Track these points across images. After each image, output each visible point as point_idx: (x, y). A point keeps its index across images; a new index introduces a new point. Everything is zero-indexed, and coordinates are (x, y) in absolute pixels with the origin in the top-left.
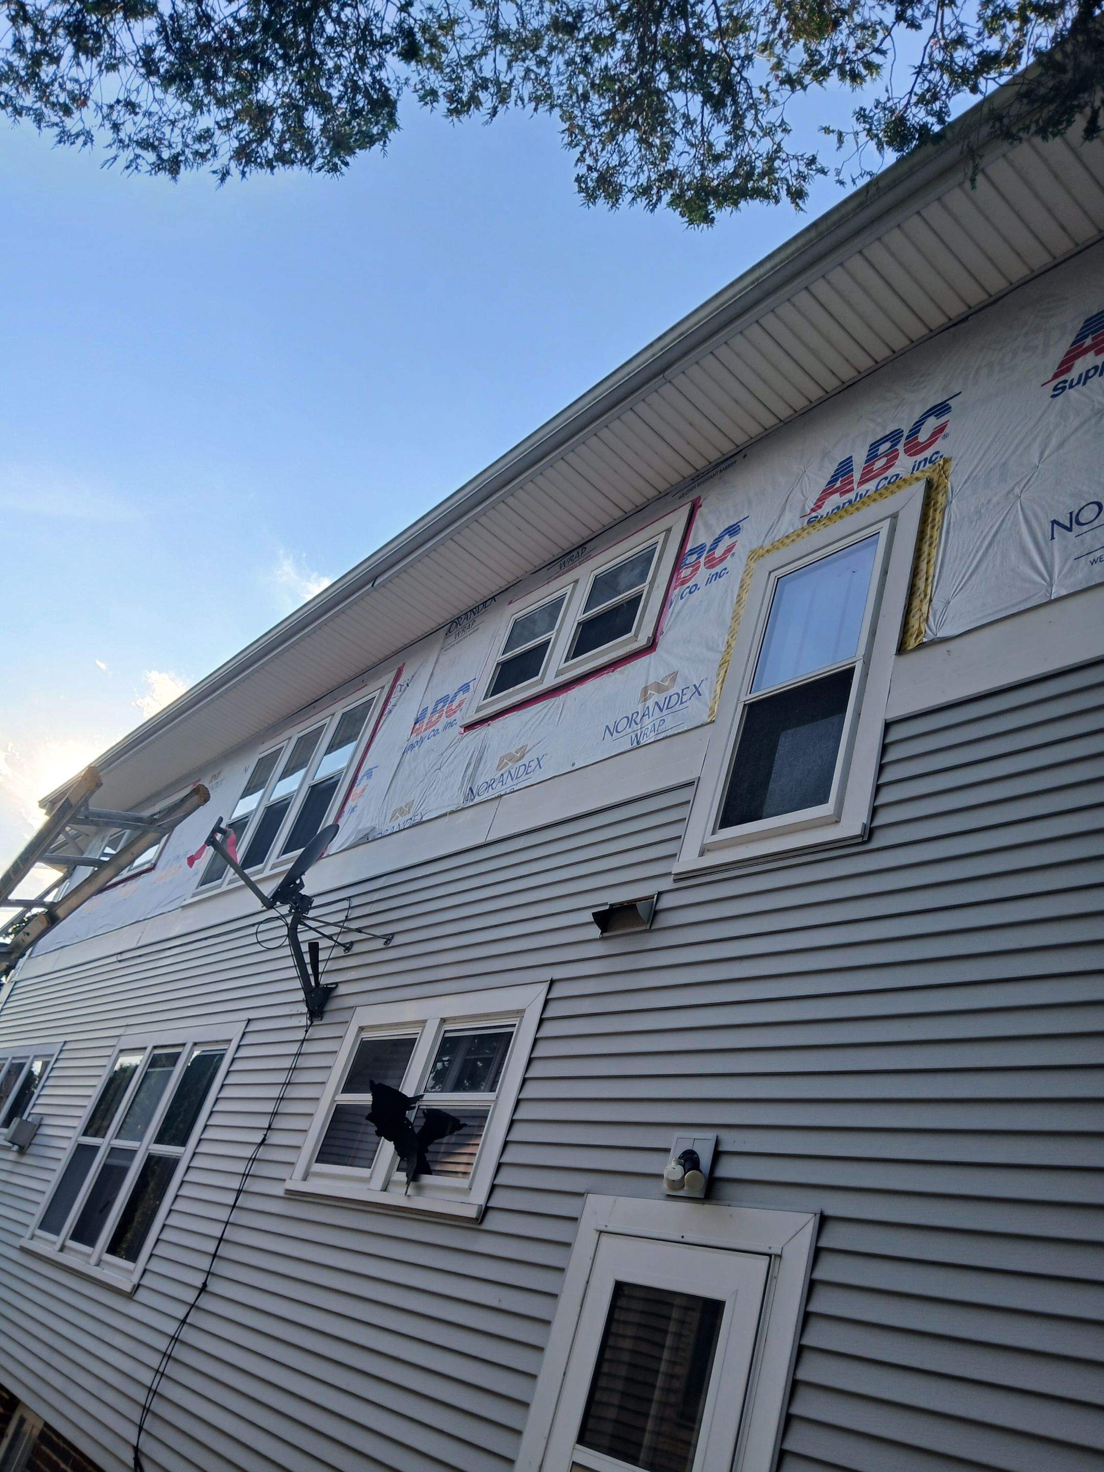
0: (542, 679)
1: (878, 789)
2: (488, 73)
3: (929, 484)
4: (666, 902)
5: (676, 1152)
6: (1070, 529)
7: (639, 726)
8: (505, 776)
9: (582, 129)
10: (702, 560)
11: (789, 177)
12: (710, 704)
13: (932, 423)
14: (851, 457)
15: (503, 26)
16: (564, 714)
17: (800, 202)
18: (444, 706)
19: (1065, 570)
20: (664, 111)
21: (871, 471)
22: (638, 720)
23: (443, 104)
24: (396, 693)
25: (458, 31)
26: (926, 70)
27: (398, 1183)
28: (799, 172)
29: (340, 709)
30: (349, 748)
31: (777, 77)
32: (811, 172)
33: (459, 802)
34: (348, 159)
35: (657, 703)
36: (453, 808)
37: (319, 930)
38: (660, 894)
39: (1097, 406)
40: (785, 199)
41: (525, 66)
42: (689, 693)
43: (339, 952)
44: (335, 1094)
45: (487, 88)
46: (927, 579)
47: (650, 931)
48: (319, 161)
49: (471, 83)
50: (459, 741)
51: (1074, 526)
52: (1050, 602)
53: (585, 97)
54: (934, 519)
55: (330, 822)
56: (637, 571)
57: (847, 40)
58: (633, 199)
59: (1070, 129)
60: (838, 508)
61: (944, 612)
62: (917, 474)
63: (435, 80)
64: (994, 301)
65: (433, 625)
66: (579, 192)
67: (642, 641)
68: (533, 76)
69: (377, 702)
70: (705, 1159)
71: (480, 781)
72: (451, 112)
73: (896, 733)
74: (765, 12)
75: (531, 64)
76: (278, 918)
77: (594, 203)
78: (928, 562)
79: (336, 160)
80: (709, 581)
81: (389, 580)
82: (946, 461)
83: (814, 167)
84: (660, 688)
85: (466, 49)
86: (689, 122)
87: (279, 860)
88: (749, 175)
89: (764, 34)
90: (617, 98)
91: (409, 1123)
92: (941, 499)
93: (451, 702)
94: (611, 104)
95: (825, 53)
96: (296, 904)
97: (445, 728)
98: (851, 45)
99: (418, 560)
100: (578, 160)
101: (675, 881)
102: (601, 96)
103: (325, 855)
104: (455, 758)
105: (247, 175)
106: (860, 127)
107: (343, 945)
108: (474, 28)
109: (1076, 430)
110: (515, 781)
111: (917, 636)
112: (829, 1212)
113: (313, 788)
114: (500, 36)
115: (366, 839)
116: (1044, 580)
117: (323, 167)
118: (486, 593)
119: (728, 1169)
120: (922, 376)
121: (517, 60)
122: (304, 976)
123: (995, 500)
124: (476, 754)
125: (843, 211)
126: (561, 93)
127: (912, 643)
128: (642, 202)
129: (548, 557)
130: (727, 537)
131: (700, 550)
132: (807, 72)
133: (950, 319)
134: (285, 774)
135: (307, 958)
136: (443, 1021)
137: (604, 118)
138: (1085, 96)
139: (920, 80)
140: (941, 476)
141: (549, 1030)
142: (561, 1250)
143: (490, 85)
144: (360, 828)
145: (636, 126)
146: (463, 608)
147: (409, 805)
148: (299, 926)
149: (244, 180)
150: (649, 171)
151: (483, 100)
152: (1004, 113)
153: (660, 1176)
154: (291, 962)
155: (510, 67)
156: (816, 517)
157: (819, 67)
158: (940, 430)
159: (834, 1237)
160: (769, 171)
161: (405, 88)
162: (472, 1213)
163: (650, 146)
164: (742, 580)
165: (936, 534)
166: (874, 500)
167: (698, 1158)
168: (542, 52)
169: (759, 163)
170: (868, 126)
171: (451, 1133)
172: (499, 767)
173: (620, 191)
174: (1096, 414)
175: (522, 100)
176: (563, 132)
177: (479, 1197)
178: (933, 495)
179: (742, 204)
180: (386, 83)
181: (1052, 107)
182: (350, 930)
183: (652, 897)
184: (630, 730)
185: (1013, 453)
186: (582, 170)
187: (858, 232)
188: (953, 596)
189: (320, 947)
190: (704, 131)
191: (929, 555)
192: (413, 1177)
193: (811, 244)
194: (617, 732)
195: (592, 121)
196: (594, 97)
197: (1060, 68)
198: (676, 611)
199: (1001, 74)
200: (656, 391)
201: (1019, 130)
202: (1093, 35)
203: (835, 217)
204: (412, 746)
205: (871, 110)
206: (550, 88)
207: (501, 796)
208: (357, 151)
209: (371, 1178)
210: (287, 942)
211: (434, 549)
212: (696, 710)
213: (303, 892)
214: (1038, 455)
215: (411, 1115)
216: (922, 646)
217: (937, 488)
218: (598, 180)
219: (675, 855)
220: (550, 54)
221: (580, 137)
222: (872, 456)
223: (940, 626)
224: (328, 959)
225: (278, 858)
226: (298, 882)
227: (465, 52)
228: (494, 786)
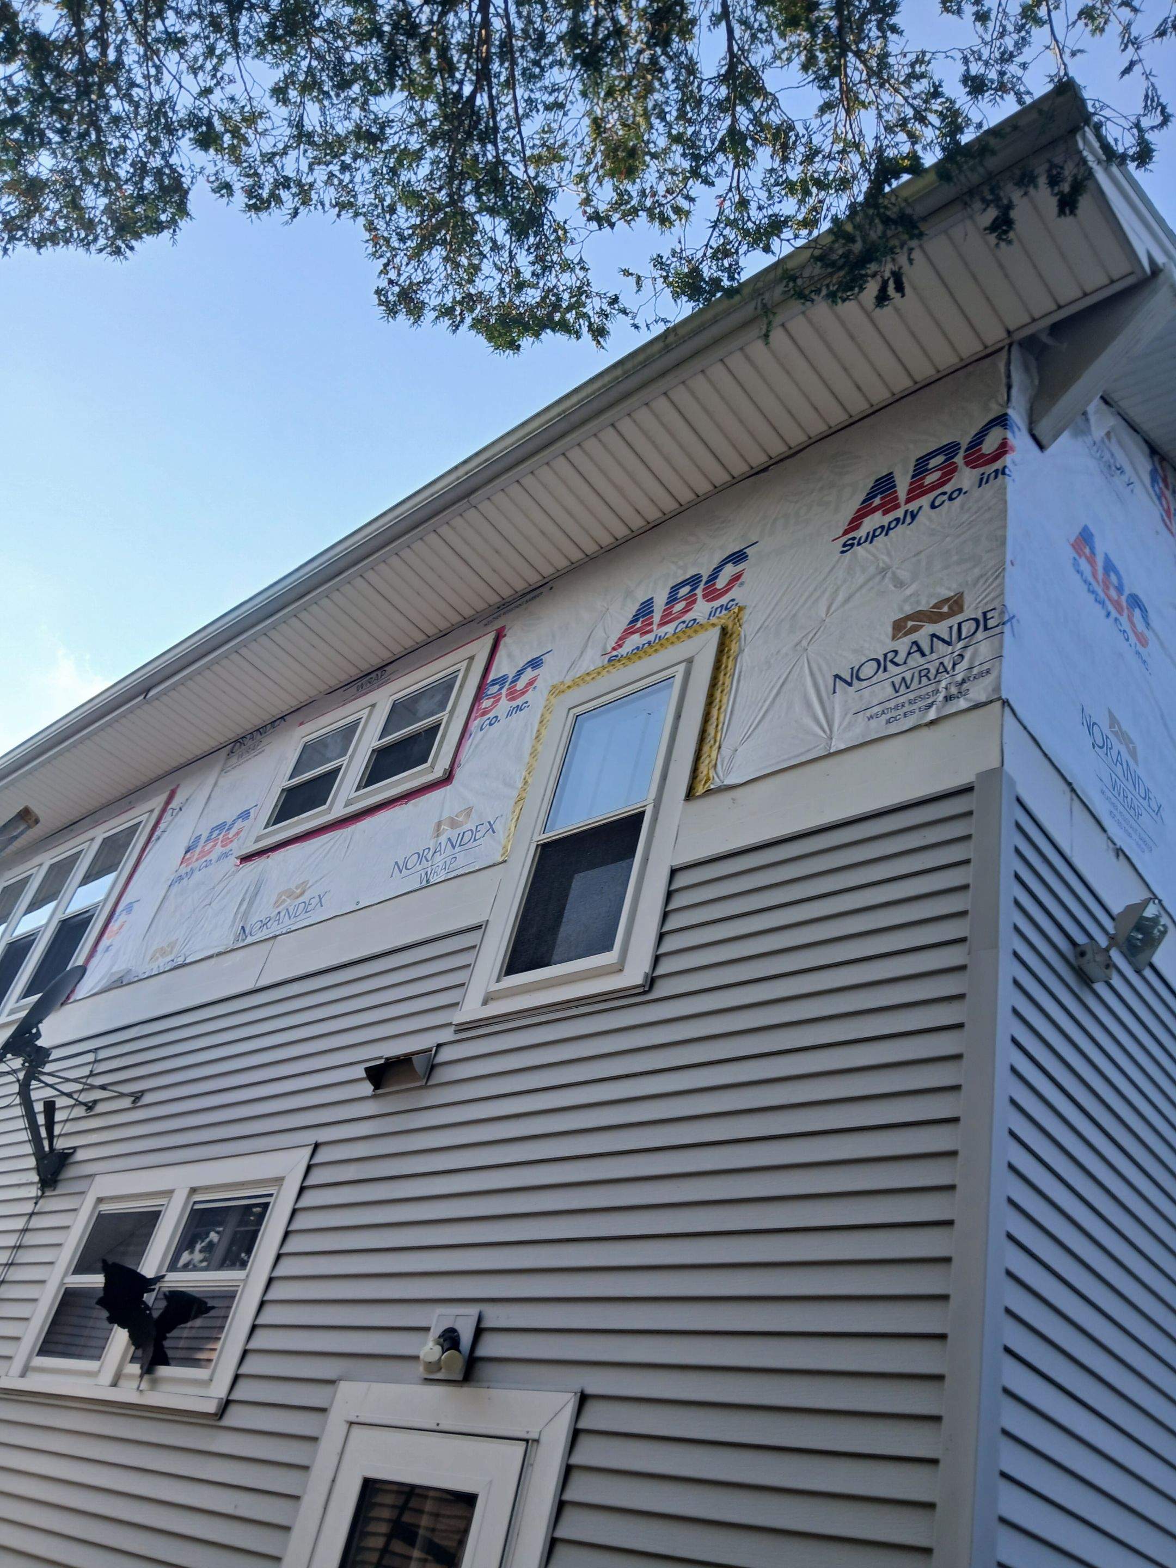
0: (330, 808)
1: (661, 937)
2: (290, 172)
3: (724, 631)
4: (446, 1055)
5: (436, 1332)
6: (850, 684)
7: (430, 863)
8: (282, 914)
9: (387, 240)
10: (504, 691)
11: (591, 315)
12: (503, 842)
13: (729, 570)
14: (652, 598)
15: (308, 127)
16: (351, 847)
17: (601, 340)
18: (219, 834)
19: (845, 723)
20: (473, 232)
21: (670, 614)
22: (429, 857)
23: (240, 199)
24: (167, 817)
25: (262, 125)
26: (722, 225)
27: (131, 1376)
28: (602, 310)
29: (101, 833)
30: (108, 879)
31: (585, 212)
32: (613, 311)
33: (229, 943)
34: (133, 243)
35: (449, 839)
36: (221, 949)
37: (57, 1086)
38: (439, 1046)
39: (881, 565)
40: (586, 336)
41: (328, 170)
42: (483, 829)
43: (80, 1111)
44: (65, 1275)
45: (289, 188)
46: (717, 726)
47: (426, 1087)
48: (102, 242)
49: (272, 180)
50: (234, 874)
51: (855, 681)
52: (830, 755)
53: (392, 210)
54: (726, 667)
55: (80, 962)
56: (438, 698)
57: (658, 184)
58: (437, 318)
59: (861, 295)
60: (638, 648)
61: (732, 758)
62: (713, 620)
63: (231, 173)
64: (794, 453)
65: (214, 744)
66: (380, 305)
67: (438, 773)
68: (336, 182)
69: (144, 828)
70: (466, 1338)
71: (254, 919)
72: (249, 207)
73: (682, 880)
74: (581, 144)
75: (335, 168)
76: (8, 1073)
77: (394, 318)
78: (719, 709)
79: (119, 243)
80: (509, 714)
81: (165, 693)
82: (741, 609)
83: (616, 306)
84: (453, 824)
85: (267, 146)
86: (496, 247)
87: (18, 1005)
88: (556, 307)
89: (579, 166)
90: (426, 213)
91: (147, 1307)
92: (734, 647)
93: (228, 829)
94: (419, 219)
95: (634, 194)
96: (30, 1056)
97: (219, 859)
98: (661, 189)
99: (199, 672)
100: (381, 272)
101: (456, 1032)
102: (409, 208)
103: (71, 1000)
104: (228, 893)
105: (10, 252)
106: (657, 273)
107: (84, 1104)
108: (276, 125)
109: (861, 587)
110: (293, 920)
111: (706, 783)
112: (590, 1390)
113: (64, 923)
114: (302, 136)
115: (119, 983)
116: (824, 731)
117: (104, 248)
118: (276, 712)
119: (491, 1347)
120: (723, 522)
121: (319, 164)
122: (36, 1139)
123: (784, 651)
124: (252, 888)
125: (649, 352)
126: (367, 202)
127: (700, 790)
128: (446, 322)
129: (344, 678)
130: (529, 669)
131: (501, 681)
132: (616, 210)
133: (752, 468)
134: (33, 907)
135: (41, 1120)
136: (193, 1190)
137: (410, 231)
138: (873, 267)
139: (715, 234)
140: (735, 624)
141: (309, 1199)
142: (306, 1446)
143: (292, 184)
144: (113, 971)
145: (444, 242)
146: (249, 727)
147: (172, 945)
148: (33, 1082)
149: (6, 257)
150: (455, 291)
151: (284, 199)
152: (798, 274)
153: (416, 1358)
154: (22, 1123)
155: (311, 169)
156: (616, 656)
157: (629, 206)
158: (736, 578)
159: (594, 1418)
160: (577, 305)
161: (200, 178)
162: (211, 1407)
163: (457, 265)
164: (542, 715)
165: (728, 682)
166: (672, 643)
167: (458, 1336)
168: (347, 159)
169: (566, 296)
170: (664, 274)
171: (196, 1317)
172: (277, 904)
173: (422, 308)
174: (880, 573)
175: (323, 204)
176: (367, 241)
177: (220, 1389)
178: (727, 642)
179: (543, 336)
180: (180, 170)
181: (842, 273)
182: (93, 1087)
183: (430, 1050)
184: (420, 867)
185: (803, 606)
186: (383, 283)
187: (663, 374)
188: (742, 743)
189: (57, 1106)
190: (512, 257)
191: (720, 701)
192: (148, 1370)
193: (617, 381)
194: (407, 869)
195: (397, 234)
196: (401, 210)
197: (850, 239)
198: (475, 742)
199: (796, 237)
200: (461, 515)
201: (812, 291)
202: (882, 210)
203: (641, 358)
204: (180, 878)
205: (668, 258)
206: (355, 196)
207: (276, 937)
208: (144, 235)
209: (99, 1371)
210: (18, 1101)
211: (216, 661)
212: (489, 849)
213: (39, 1043)
214: (824, 609)
215: (149, 1298)
216: (709, 792)
217: (731, 635)
218: (399, 295)
219: (457, 1004)
220: (355, 160)
221: (384, 248)
222: (672, 599)
223: (728, 772)
224: (67, 1120)
225: (17, 1002)
226: (34, 1031)
227: (267, 148)
228: (269, 924)
